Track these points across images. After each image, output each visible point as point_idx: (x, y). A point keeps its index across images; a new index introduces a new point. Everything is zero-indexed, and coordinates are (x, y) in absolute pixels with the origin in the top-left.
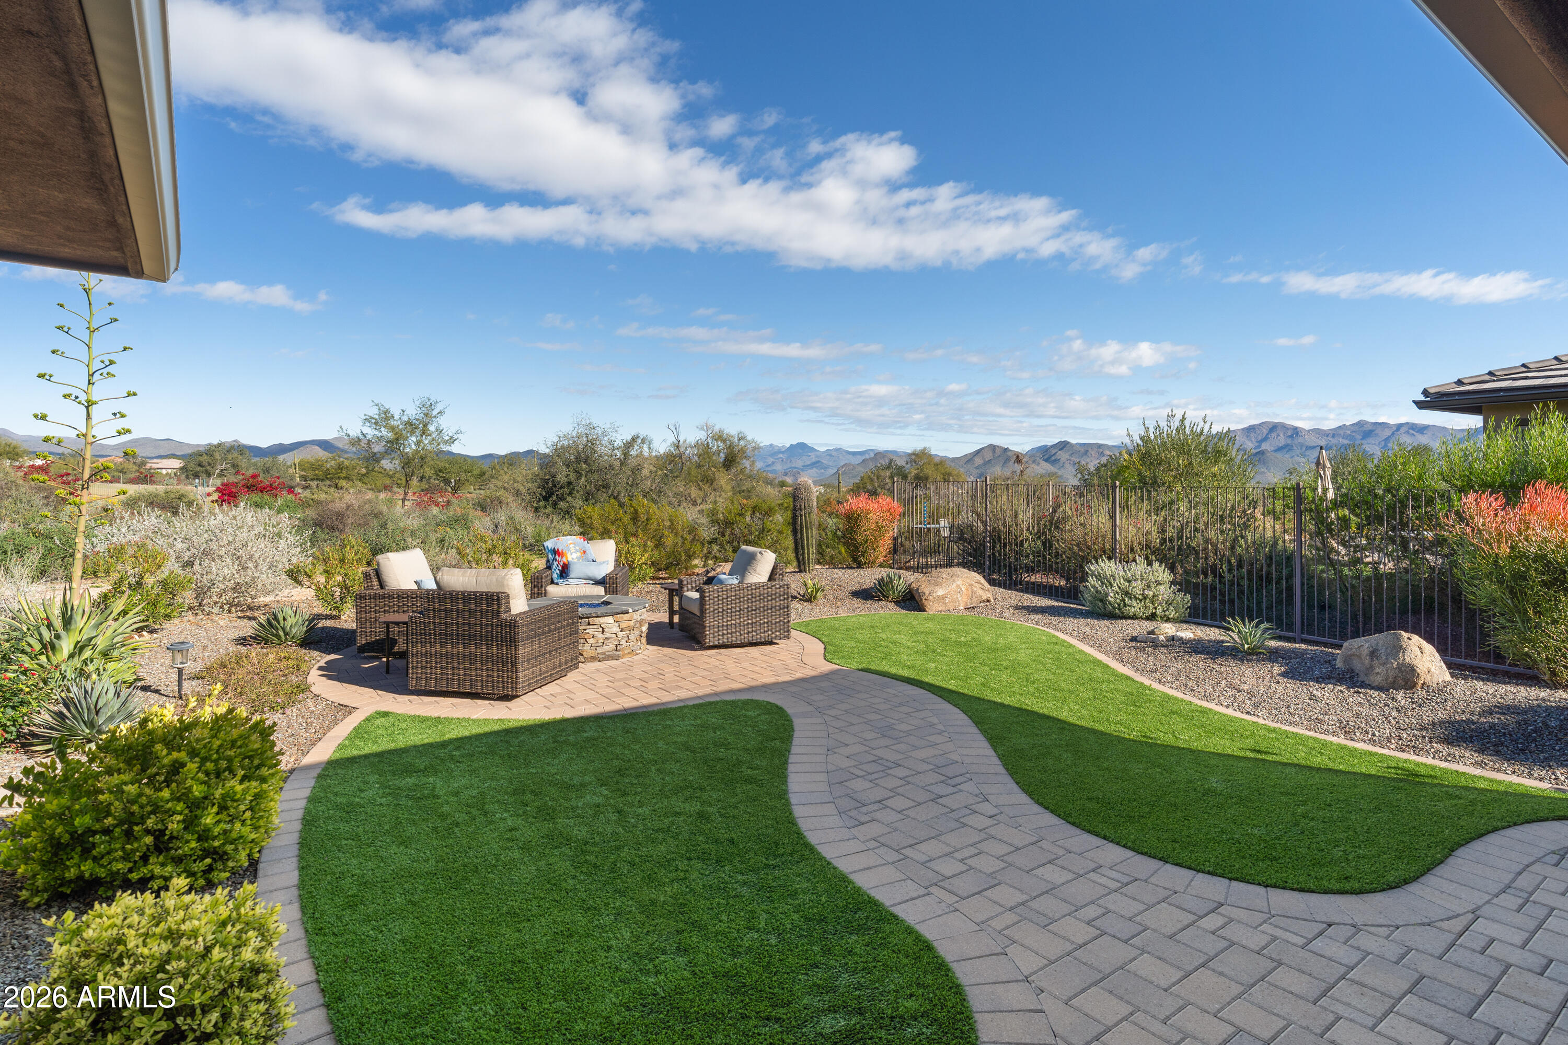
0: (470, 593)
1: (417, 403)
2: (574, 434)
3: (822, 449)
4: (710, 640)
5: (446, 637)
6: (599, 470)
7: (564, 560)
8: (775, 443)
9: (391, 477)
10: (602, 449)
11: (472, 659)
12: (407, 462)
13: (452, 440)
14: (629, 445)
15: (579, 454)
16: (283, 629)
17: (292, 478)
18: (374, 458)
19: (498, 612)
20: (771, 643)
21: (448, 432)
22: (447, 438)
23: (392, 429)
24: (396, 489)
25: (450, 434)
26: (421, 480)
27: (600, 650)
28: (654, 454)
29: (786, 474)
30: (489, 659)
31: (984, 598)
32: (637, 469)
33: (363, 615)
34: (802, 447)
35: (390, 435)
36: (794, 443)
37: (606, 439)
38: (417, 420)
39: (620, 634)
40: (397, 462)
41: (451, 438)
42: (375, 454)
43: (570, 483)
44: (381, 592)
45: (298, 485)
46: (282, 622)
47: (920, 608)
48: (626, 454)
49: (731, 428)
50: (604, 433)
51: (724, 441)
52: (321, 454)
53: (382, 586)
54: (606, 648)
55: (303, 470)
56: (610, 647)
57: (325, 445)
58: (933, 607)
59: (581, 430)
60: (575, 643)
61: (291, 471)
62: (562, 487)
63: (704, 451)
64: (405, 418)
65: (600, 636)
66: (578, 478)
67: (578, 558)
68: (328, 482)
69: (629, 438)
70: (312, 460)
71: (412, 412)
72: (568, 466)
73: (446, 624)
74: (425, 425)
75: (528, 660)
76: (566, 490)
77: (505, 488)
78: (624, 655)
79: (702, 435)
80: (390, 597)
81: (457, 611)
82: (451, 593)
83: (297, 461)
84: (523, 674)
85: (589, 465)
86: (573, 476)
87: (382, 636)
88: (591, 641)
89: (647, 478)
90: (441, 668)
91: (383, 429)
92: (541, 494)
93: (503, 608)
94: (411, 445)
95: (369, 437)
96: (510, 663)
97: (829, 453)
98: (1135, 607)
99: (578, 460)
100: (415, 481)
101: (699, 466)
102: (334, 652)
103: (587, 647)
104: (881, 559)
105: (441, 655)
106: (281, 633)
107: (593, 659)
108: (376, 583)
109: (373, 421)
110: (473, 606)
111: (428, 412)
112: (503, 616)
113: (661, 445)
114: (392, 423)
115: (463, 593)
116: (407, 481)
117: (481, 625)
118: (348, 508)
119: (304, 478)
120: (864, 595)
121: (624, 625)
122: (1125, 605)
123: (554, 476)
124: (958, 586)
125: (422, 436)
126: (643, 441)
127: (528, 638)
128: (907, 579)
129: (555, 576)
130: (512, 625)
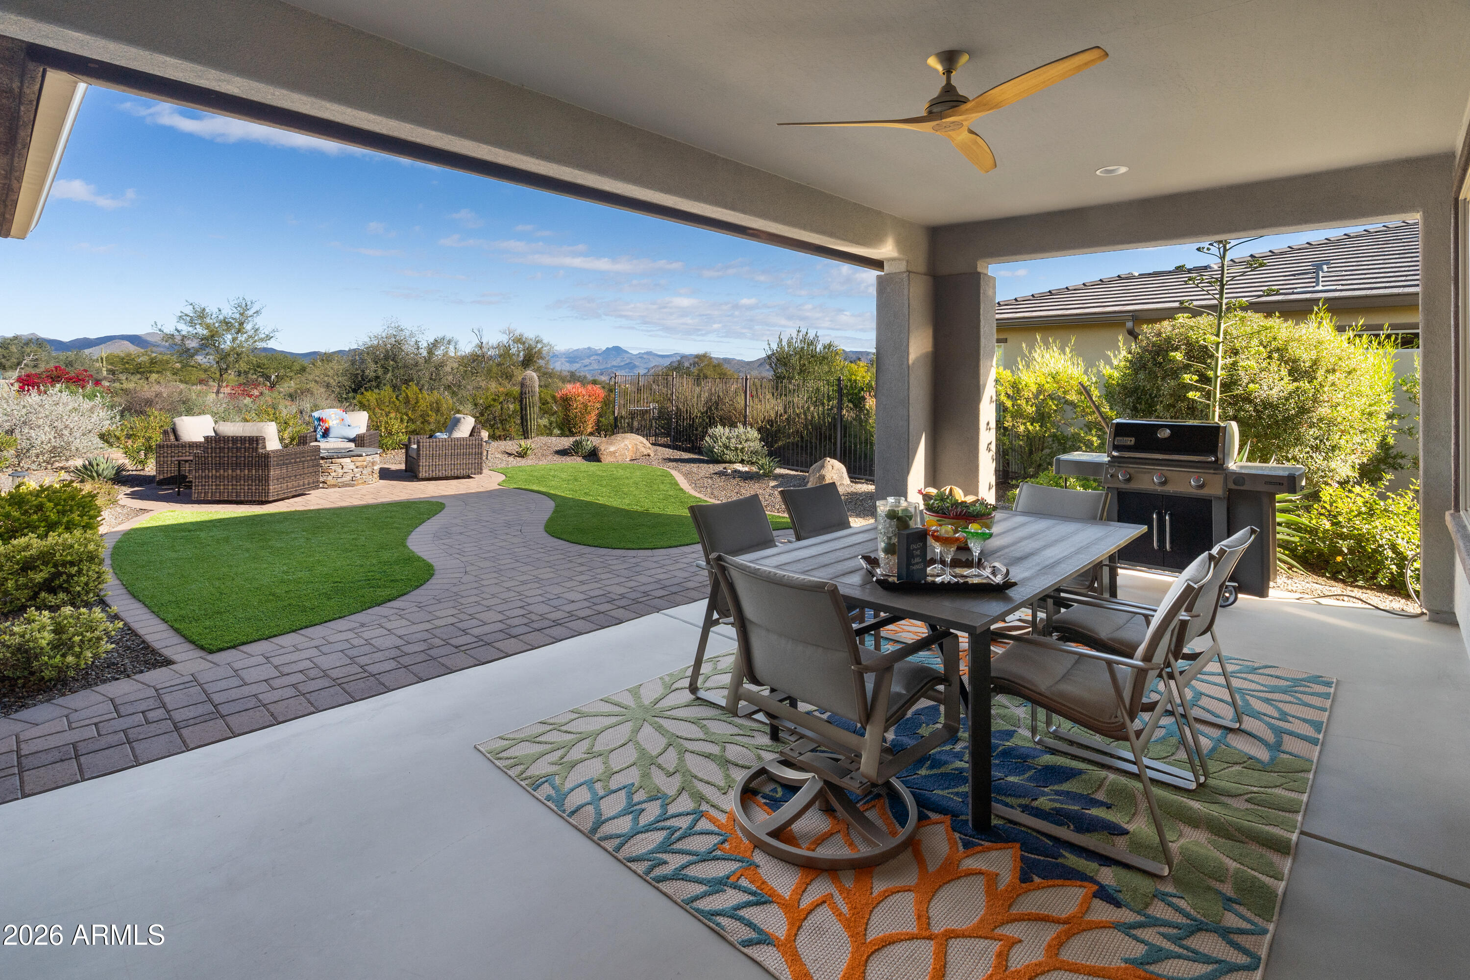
0: (237, 437)
1: (232, 303)
2: (384, 335)
3: (635, 352)
4: (422, 474)
5: (219, 466)
6: (405, 366)
7: (327, 425)
8: (592, 346)
9: (205, 371)
10: (409, 348)
11: (237, 479)
12: (223, 356)
13: (269, 338)
14: (435, 344)
15: (387, 351)
16: (97, 472)
17: (99, 371)
18: (186, 354)
19: (257, 448)
20: (469, 477)
21: (264, 331)
22: (263, 336)
23: (208, 327)
24: (211, 383)
25: (267, 333)
26: (239, 375)
27: (339, 480)
28: (459, 354)
29: (602, 374)
30: (250, 478)
31: (646, 453)
32: (440, 365)
33: (162, 459)
34: (617, 350)
35: (205, 332)
36: (610, 346)
37: (413, 339)
38: (234, 319)
39: (356, 470)
40: (211, 357)
41: (267, 336)
42: (189, 349)
43: (377, 377)
44: (176, 443)
45: (105, 378)
46: (95, 467)
47: (599, 460)
48: (430, 352)
49: (530, 333)
50: (412, 335)
51: (524, 343)
52: (132, 349)
53: (177, 438)
54: (344, 479)
55: (111, 364)
56: (348, 478)
57: (134, 340)
58: (606, 459)
59: (392, 332)
60: (316, 473)
61: (97, 365)
62: (370, 381)
63: (505, 352)
64: (221, 317)
65: (340, 471)
66: (385, 373)
67: (338, 424)
68: (139, 376)
69: (432, 340)
70: (122, 355)
71: (228, 312)
72: (376, 363)
73: (220, 457)
74: (241, 324)
75: (278, 479)
76: (374, 383)
77: (316, 381)
78: (358, 484)
79: (504, 339)
80: (184, 446)
81: (228, 448)
82: (224, 437)
83: (104, 355)
84: (273, 487)
85: (396, 362)
86: (380, 372)
87: (176, 473)
88: (333, 474)
89: (448, 374)
90: (216, 485)
91: (198, 326)
92: (350, 387)
93: (260, 446)
94: (227, 341)
95: (184, 333)
96: (265, 480)
97: (640, 356)
98: (730, 455)
99: (386, 358)
100: (231, 375)
101: (499, 365)
102: (137, 486)
103: (330, 478)
104: (589, 430)
105: (216, 477)
106: (95, 474)
107: (334, 486)
108: (172, 437)
109: (188, 319)
110: (239, 445)
111: (243, 310)
112: (261, 451)
113: (466, 346)
114: (208, 321)
115: (232, 437)
116: (221, 375)
117: (244, 457)
118: (156, 396)
119: (110, 371)
120: (563, 453)
121: (358, 464)
122: (724, 454)
123: (363, 371)
124: (626, 445)
125: (237, 333)
126: (449, 342)
127: (278, 465)
128: (594, 441)
129: (318, 436)
130: (267, 456)
